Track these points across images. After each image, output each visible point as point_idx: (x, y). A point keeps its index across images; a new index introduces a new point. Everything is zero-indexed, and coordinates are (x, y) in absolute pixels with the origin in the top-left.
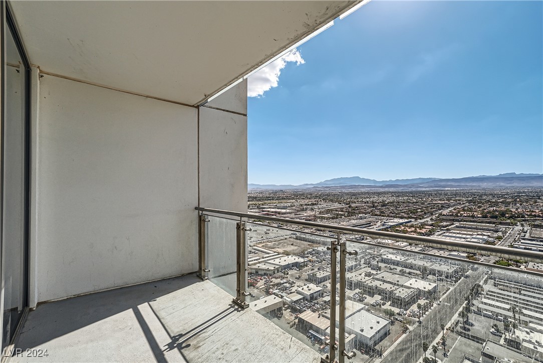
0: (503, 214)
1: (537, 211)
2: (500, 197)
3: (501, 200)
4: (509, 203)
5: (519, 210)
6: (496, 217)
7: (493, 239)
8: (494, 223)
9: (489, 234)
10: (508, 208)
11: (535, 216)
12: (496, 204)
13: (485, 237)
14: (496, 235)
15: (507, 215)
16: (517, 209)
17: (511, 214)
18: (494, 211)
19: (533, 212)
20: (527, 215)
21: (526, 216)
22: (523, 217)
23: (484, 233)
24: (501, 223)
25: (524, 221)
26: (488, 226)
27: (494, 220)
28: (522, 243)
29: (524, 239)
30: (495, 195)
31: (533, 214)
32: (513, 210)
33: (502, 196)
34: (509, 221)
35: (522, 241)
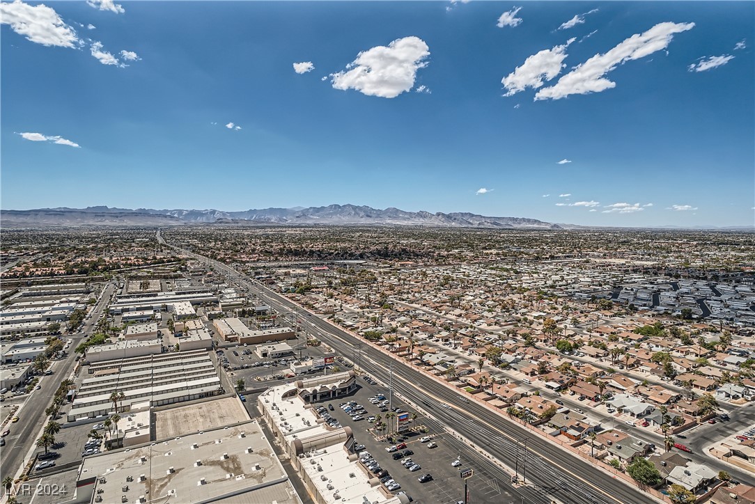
0: (94, 266)
1: (132, 258)
2: (89, 241)
3: (91, 246)
4: (101, 250)
5: (114, 259)
6: (85, 272)
7: (83, 305)
8: (84, 281)
9: (78, 298)
10: (100, 256)
11: (131, 265)
12: (84, 252)
13: (72, 305)
14: (87, 299)
15: (100, 267)
16: (111, 258)
17: (105, 265)
18: (83, 263)
19: (128, 259)
20: (123, 264)
21: (122, 266)
22: (119, 268)
23: (71, 299)
24: (93, 280)
25: (119, 272)
26: (77, 287)
27: (84, 276)
28: (119, 303)
29: (120, 298)
30: (83, 238)
31: (129, 262)
32: (107, 259)
33: (92, 240)
34: (102, 275)
35: (119, 300)
